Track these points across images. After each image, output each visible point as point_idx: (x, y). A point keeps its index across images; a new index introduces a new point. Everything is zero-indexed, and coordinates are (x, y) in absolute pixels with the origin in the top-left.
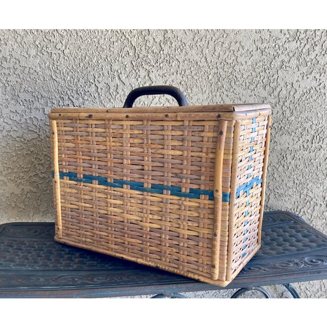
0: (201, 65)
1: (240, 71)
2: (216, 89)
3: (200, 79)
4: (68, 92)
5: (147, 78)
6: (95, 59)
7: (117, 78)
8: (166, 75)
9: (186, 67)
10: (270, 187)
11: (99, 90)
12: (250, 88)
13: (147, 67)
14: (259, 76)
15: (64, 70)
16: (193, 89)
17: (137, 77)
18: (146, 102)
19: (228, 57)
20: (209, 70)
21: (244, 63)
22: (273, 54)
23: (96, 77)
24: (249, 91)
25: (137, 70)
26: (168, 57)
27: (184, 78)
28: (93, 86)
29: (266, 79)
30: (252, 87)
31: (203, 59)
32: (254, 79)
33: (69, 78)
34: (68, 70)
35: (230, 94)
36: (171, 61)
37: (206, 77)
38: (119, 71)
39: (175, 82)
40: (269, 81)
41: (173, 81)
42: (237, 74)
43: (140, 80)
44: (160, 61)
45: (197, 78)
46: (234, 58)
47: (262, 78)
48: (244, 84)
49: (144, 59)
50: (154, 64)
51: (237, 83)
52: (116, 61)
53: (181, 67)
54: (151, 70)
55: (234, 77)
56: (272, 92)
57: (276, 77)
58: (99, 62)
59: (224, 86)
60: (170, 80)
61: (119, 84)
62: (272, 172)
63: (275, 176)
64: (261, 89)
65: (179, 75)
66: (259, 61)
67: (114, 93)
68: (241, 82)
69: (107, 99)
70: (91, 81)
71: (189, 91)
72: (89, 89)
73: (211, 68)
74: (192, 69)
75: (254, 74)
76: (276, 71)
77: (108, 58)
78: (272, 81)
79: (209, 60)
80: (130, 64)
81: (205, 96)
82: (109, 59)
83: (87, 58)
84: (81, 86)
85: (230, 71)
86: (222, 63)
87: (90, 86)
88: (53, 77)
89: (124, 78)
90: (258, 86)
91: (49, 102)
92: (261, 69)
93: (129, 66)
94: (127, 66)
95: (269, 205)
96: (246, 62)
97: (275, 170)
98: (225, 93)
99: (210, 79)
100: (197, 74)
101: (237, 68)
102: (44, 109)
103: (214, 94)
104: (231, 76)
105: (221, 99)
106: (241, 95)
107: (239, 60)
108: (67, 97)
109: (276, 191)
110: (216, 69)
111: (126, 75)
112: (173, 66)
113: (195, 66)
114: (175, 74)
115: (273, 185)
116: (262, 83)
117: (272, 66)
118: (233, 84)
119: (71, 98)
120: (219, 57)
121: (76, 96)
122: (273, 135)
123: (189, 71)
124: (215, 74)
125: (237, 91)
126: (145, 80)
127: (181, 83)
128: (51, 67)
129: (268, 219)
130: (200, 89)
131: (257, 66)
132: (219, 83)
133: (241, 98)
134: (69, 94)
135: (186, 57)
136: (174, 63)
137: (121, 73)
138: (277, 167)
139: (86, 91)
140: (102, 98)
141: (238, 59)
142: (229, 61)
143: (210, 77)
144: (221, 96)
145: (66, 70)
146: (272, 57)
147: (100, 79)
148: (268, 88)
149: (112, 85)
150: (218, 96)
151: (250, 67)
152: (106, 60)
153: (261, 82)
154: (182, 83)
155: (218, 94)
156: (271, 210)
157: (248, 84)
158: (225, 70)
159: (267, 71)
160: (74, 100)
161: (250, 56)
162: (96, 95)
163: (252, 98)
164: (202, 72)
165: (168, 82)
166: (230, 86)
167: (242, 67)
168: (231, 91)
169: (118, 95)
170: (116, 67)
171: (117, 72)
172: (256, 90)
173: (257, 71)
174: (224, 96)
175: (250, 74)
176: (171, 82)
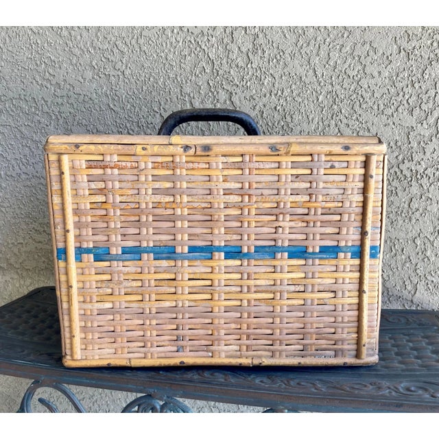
0: (307, 82)
1: (369, 87)
2: (330, 115)
3: (306, 102)
4: (128, 125)
5: (228, 102)
6: (162, 80)
8: (255, 97)
9: (284, 84)
10: (418, 271)
12: (385, 112)
13: (229, 88)
14: (402, 94)
15: (124, 96)
16: (294, 116)
17: (215, 102)
19: (349, 66)
20: (319, 88)
21: (376, 74)
22: (427, 57)
23: (162, 103)
24: (384, 117)
25: (215, 93)
26: (259, 72)
27: (281, 101)
28: (158, 116)
29: (414, 98)
30: (389, 111)
31: (311, 73)
32: (393, 98)
33: (129, 106)
34: (128, 96)
35: (351, 123)
36: (263, 77)
37: (315, 98)
38: (192, 95)
39: (267, 107)
40: (420, 101)
41: (264, 106)
42: (364, 92)
43: (218, 105)
44: (247, 77)
45: (300, 100)
46: (360, 68)
47: (407, 97)
48: (376, 107)
49: (225, 76)
50: (238, 83)
51: (364, 106)
52: (188, 81)
53: (276, 85)
54: (234, 92)
55: (359, 97)
56: (424, 117)
57: (432, 93)
58: (166, 83)
59: (343, 111)
60: (261, 104)
62: (423, 247)
63: (428, 253)
64: (405, 113)
65: (273, 96)
66: (402, 70)
68: (371, 104)
70: (156, 109)
71: (289, 119)
72: (153, 120)
73: (322, 84)
74: (294, 87)
75: (393, 90)
76: (433, 83)
77: (178, 77)
78: (425, 100)
79: (319, 74)
80: (206, 84)
81: (313, 126)
82: (179, 80)
83: (151, 79)
84: (143, 116)
85: (352, 88)
86: (340, 77)
87: (155, 115)
88: (111, 106)
90: (400, 109)
92: (405, 83)
93: (204, 88)
94: (202, 87)
95: (415, 300)
96: (380, 72)
97: (428, 244)
98: (345, 121)
99: (320, 100)
100: (301, 95)
101: (364, 83)
103: (326, 123)
104: (355, 96)
105: (337, 130)
107: (368, 70)
108: (126, 131)
109: (429, 278)
110: (330, 86)
111: (200, 100)
112: (266, 84)
113: (298, 83)
114: (268, 95)
115: (424, 268)
116: (406, 105)
117: (426, 77)
118: (357, 107)
119: (131, 132)
120: (335, 67)
121: (136, 129)
122: (425, 188)
123: (289, 90)
124: (328, 93)
125: (364, 118)
126: (225, 106)
127: (275, 108)
128: (108, 93)
129: (399, 320)
130: (305, 117)
131: (399, 78)
132: (335, 107)
133: (370, 128)
135: (285, 71)
136: (266, 81)
137: (194, 98)
138: (432, 239)
139: (150, 123)
141: (367, 68)
142: (352, 73)
143: (321, 98)
144: (336, 126)
145: (126, 96)
146: (426, 62)
147: (167, 106)
148: (417, 112)
150: (332, 127)
151: (387, 81)
152: (175, 81)
153: (405, 102)
154: (278, 108)
155: (333, 122)
156: (418, 308)
157: (382, 107)
158: (344, 87)
159: (417, 85)
161: (387, 62)
163: (388, 129)
164: (308, 92)
165: (257, 108)
166: (352, 111)
167: (373, 82)
168: (354, 118)
169: (189, 128)
170: (188, 89)
171: (189, 95)
172: (395, 116)
173: (399, 85)
174: (342, 126)
175: (387, 92)
176: (262, 107)
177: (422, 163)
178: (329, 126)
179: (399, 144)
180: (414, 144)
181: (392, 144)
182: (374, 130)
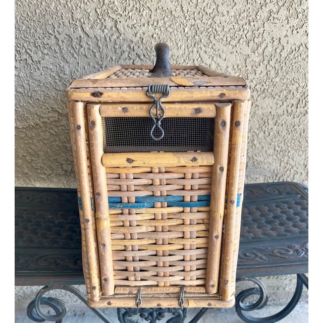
0: (176, 15)
1: (221, 23)
2: (193, 44)
3: (175, 32)
4: (25, 45)
5: (114, 29)
6: (53, 5)
7: (79, 29)
8: (135, 26)
9: (159, 17)
11: (60, 43)
12: (231, 43)
13: (114, 16)
14: (242, 29)
15: (18, 18)
17: (103, 28)
18: (114, 58)
19: (207, 5)
20: (185, 21)
21: (225, 13)
22: (259, 2)
23: (56, 26)
24: (230, 47)
25: (103, 20)
26: (138, 4)
27: (157, 30)
28: (53, 37)
29: (250, 33)
30: (234, 43)
31: (179, 8)
32: (237, 33)
33: (24, 27)
34: (23, 18)
35: (208, 50)
36: (142, 10)
37: (182, 29)
38: (82, 21)
39: (146, 35)
40: (254, 36)
41: (144, 34)
42: (217, 27)
43: (106, 31)
44: (129, 8)
45: (171, 30)
46: (215, 7)
47: (245, 32)
48: (225, 39)
49: (110, 6)
50: (121, 13)
51: (217, 38)
52: (78, 8)
53: (153, 17)
54: (118, 20)
55: (214, 30)
56: (256, 48)
57: (261, 30)
58: (58, 8)
59: (202, 41)
60: (141, 32)
61: (82, 36)
62: (252, 138)
63: (255, 142)
64: (244, 45)
65: (150, 26)
66: (243, 11)
67: (77, 47)
69: (70, 54)
70: (50, 31)
72: (49, 42)
73: (187, 18)
74: (166, 19)
75: (236, 27)
76: (263, 23)
77: (68, 3)
78: (257, 36)
79: (185, 9)
80: (94, 12)
81: (181, 52)
82: (70, 6)
83: (43, 3)
84: (39, 37)
85: (209, 23)
86: (201, 13)
87: (50, 37)
89: (88, 28)
90: (241, 41)
92: (244, 21)
93: (93, 14)
94: (91, 14)
96: (228, 12)
97: (255, 136)
98: (204, 48)
99: (186, 31)
100: (172, 26)
101: (217, 19)
103: (190, 49)
104: (211, 29)
105: (198, 56)
106: (220, 52)
107: (220, 9)
108: (24, 51)
109: (255, 158)
110: (193, 20)
111: (90, 26)
112: (144, 15)
113: (169, 16)
114: (146, 25)
115: (253, 152)
116: (245, 38)
117: (258, 17)
118: (212, 38)
119: (28, 51)
120: (197, 5)
121: (34, 49)
122: (255, 98)
123: (162, 22)
124: (192, 26)
125: (217, 47)
126: (112, 32)
127: (153, 36)
130: (175, 44)
131: (241, 18)
132: (197, 37)
133: (221, 54)
134: (26, 47)
135: (159, 5)
136: (144, 13)
137: (84, 23)
138: (257, 133)
139: (46, 43)
140: (64, 52)
141: (219, 8)
142: (209, 11)
143: (186, 29)
144: (198, 52)
145: (20, 18)
146: (259, 6)
147: (60, 29)
148: (251, 44)
149: (74, 36)
150: (195, 52)
151: (233, 19)
152: (66, 6)
153: (244, 36)
154: (155, 36)
155: (195, 49)
157: (229, 39)
158: (203, 21)
159: (252, 24)
160: (32, 55)
161: (233, 4)
162: (57, 49)
163: (233, 56)
164: (177, 24)
165: (138, 35)
166: (209, 41)
167: (223, 19)
168: (210, 46)
169: (82, 49)
170: (78, 15)
171: (80, 21)
172: (238, 46)
173: (241, 23)
174: (202, 53)
175: (233, 27)
176: (142, 34)
177: (254, 81)
178: (193, 52)
179: (240, 67)
180: (249, 67)
181: (235, 67)
182: (223, 56)
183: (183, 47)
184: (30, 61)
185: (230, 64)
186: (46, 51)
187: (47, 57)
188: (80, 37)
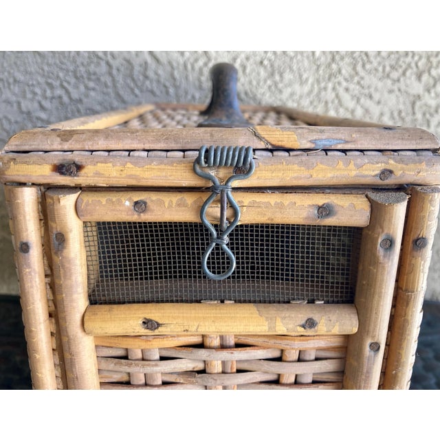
11: (115, 72)
12: (391, 76)
24: (389, 82)
28: (103, 64)
29: (424, 60)
30: (395, 75)
32: (402, 58)
35: (352, 86)
39: (251, 60)
40: (429, 64)
48: (380, 69)
51: (368, 66)
56: (432, 85)
59: (342, 72)
61: (149, 62)
64: (413, 79)
67: (141, 78)
68: (375, 64)
71: (277, 78)
72: (97, 70)
78: (434, 64)
81: (306, 89)
87: (99, 64)
90: (408, 73)
91: (27, 91)
98: (344, 84)
99: (316, 56)
102: (19, 104)
103: (323, 85)
105: (334, 95)
106: (372, 90)
108: (58, 83)
116: (415, 69)
118: (359, 68)
119: (65, 84)
121: (73, 81)
127: (261, 63)
130: (297, 76)
132: (334, 66)
133: (373, 94)
140: (119, 86)
144: (334, 90)
148: (425, 77)
149: (137, 62)
150: (329, 90)
153: (413, 65)
154: (265, 62)
155: (330, 85)
157: (388, 69)
160: (70, 89)
162: (109, 80)
163: (393, 97)
165: (238, 60)
166: (353, 72)
169: (148, 82)
172: (401, 81)
174: (341, 91)
176: (245, 61)
178: (325, 90)
180: (419, 116)
181: (396, 114)
182: (376, 96)
183: (310, 81)
184: (66, 99)
185: (386, 110)
186: (91, 84)
187: (92, 94)
188: (146, 63)
